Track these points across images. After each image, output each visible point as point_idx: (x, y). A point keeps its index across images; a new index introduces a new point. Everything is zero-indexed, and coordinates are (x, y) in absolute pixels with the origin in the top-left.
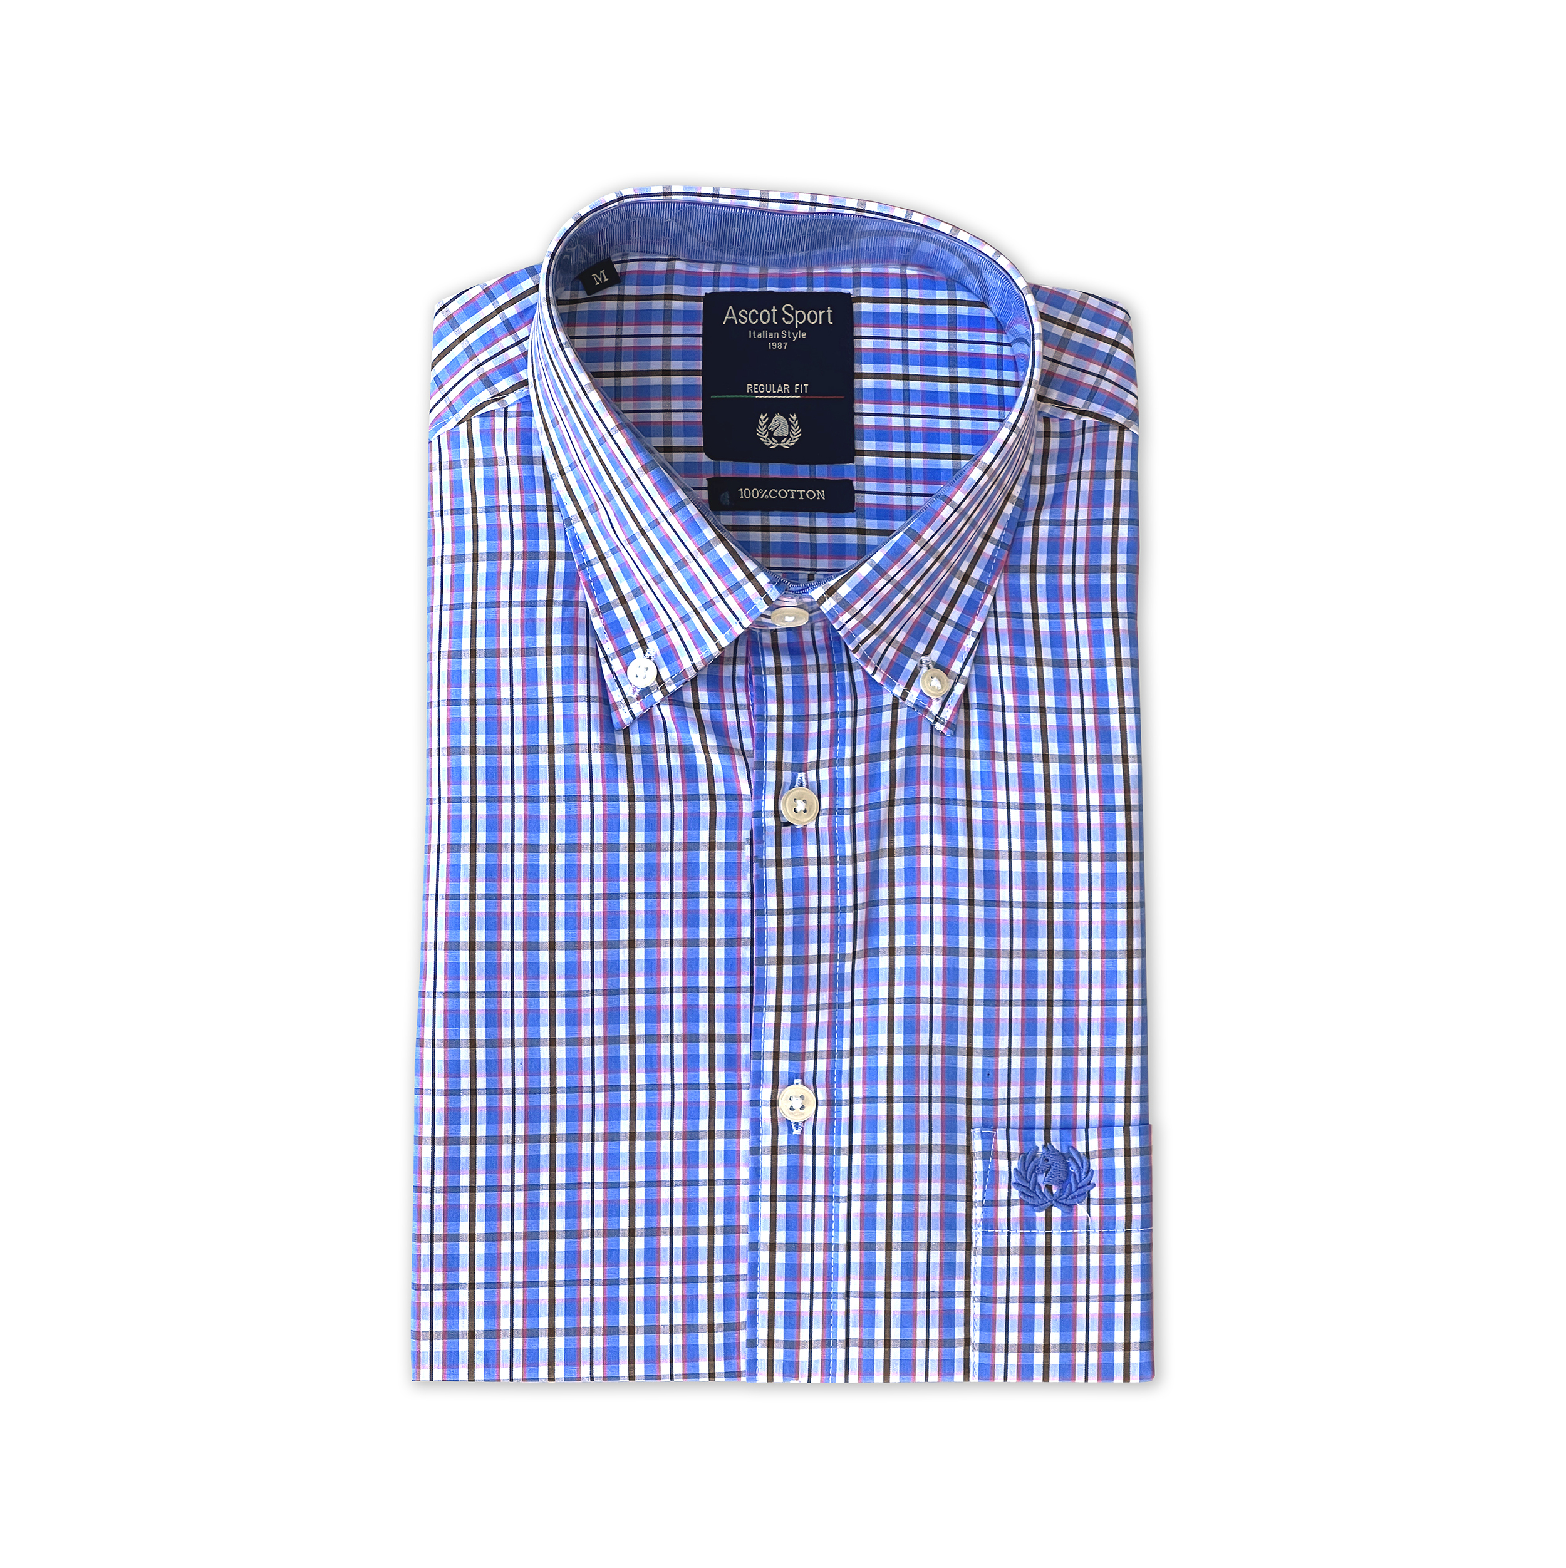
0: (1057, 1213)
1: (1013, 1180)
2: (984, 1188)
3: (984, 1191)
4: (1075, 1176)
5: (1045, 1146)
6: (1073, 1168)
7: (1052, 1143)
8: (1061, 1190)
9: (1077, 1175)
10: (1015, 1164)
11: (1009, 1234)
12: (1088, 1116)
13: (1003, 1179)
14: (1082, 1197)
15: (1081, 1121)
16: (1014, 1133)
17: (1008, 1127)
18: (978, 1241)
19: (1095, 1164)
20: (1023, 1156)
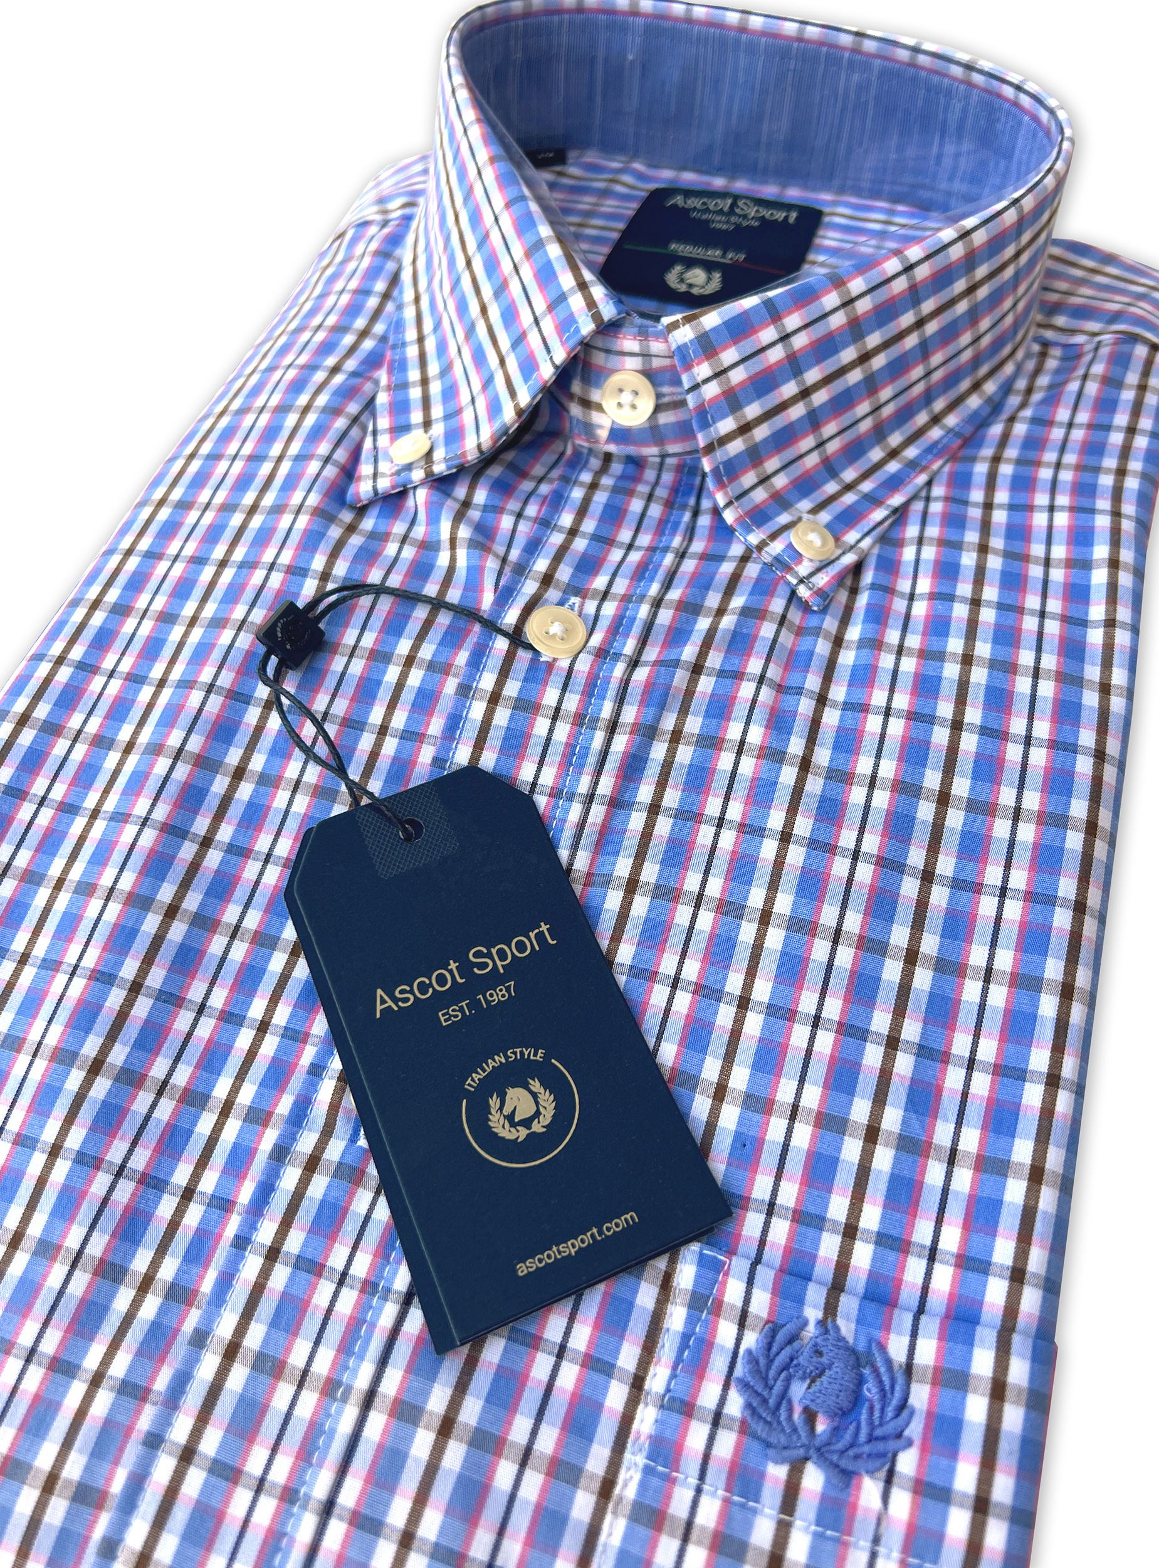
0: (813, 1479)
1: (739, 1371)
2: (675, 1368)
3: (673, 1376)
4: (871, 1408)
5: (821, 1323)
6: (870, 1390)
7: (840, 1322)
8: (836, 1432)
9: (877, 1407)
10: (751, 1339)
11: (699, 1491)
12: (925, 1289)
13: (718, 1364)
14: (878, 1464)
15: (909, 1295)
16: (765, 1275)
17: (757, 1260)
18: (629, 1484)
19: (920, 1395)
20: (772, 1328)
